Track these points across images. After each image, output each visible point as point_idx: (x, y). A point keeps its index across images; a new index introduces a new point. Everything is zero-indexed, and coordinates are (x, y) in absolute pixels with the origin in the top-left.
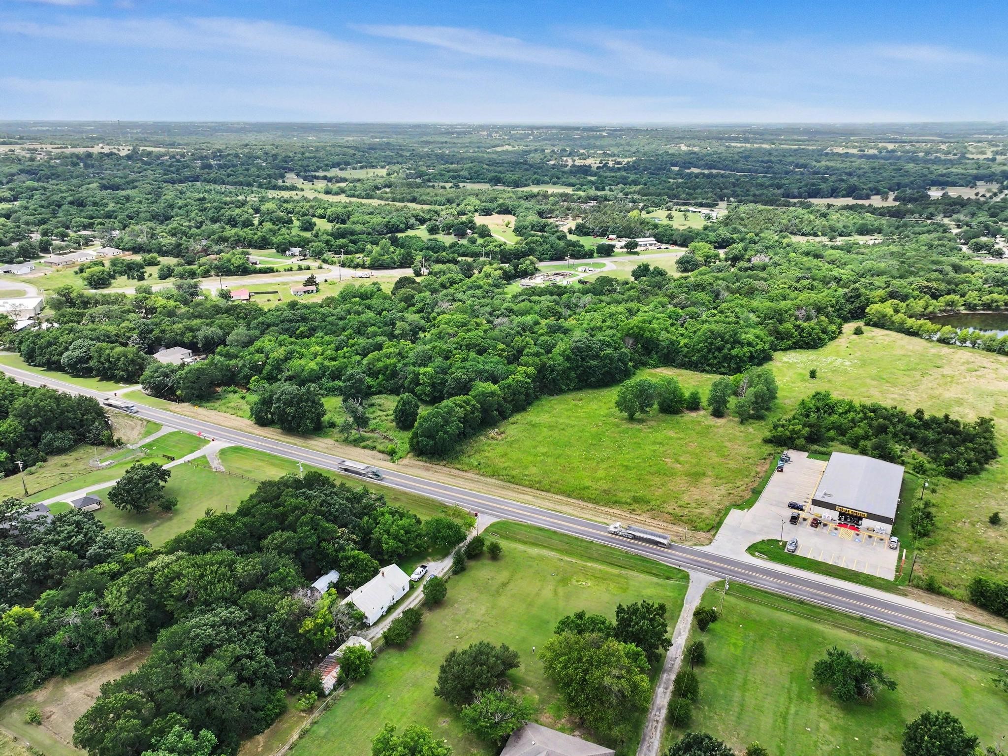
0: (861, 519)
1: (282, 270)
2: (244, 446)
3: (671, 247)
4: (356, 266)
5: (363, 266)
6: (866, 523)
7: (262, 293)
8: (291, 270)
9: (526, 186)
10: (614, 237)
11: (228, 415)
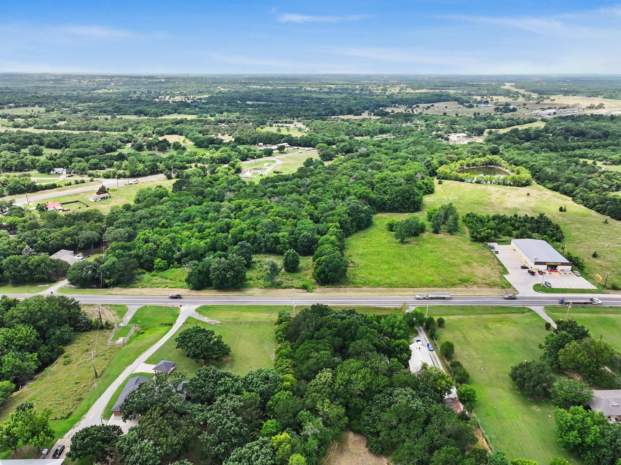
0: (556, 266)
1: (63, 185)
2: (209, 305)
3: (300, 148)
4: (120, 177)
5: (125, 177)
6: (559, 268)
7: (67, 203)
8: (70, 184)
9: (162, 115)
10: (262, 144)
11: (161, 289)
